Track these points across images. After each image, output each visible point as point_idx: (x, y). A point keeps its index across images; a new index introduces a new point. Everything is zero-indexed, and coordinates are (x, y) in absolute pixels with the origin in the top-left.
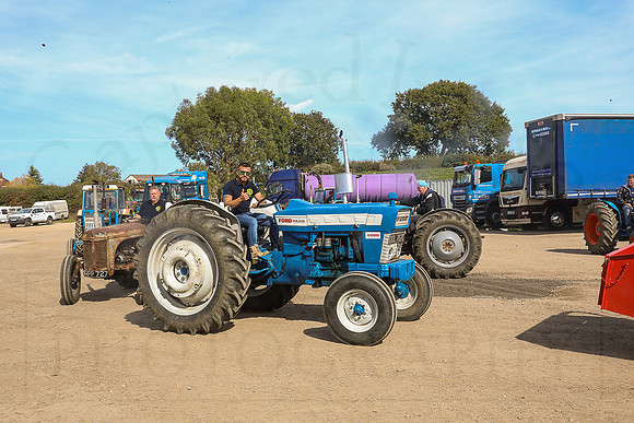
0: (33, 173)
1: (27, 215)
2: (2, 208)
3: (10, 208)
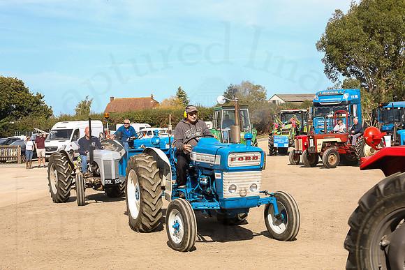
0: (181, 94)
2: (153, 129)
3: (160, 129)
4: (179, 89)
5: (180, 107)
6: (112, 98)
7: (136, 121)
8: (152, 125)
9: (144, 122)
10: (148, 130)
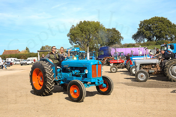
0: (27, 49)
1: (26, 62)
2: (18, 60)
3: (21, 59)
4: (27, 47)
5: (27, 53)
6: (5, 50)
7: (13, 57)
8: (18, 58)
9: (15, 58)
10: (17, 60)
